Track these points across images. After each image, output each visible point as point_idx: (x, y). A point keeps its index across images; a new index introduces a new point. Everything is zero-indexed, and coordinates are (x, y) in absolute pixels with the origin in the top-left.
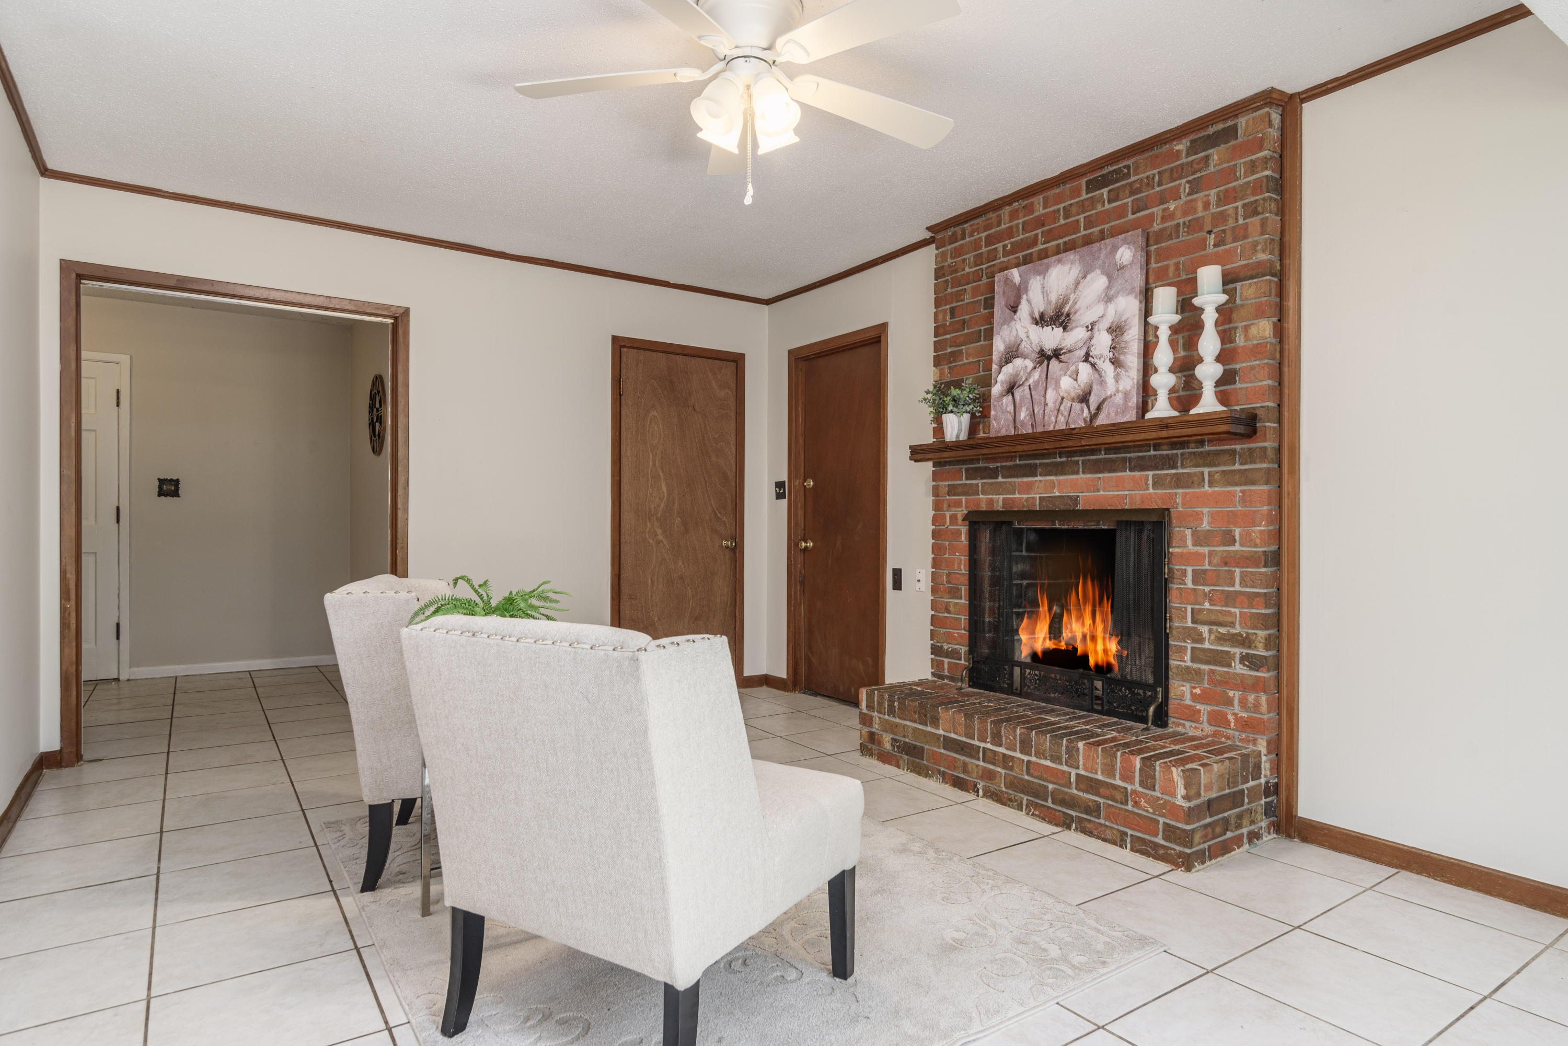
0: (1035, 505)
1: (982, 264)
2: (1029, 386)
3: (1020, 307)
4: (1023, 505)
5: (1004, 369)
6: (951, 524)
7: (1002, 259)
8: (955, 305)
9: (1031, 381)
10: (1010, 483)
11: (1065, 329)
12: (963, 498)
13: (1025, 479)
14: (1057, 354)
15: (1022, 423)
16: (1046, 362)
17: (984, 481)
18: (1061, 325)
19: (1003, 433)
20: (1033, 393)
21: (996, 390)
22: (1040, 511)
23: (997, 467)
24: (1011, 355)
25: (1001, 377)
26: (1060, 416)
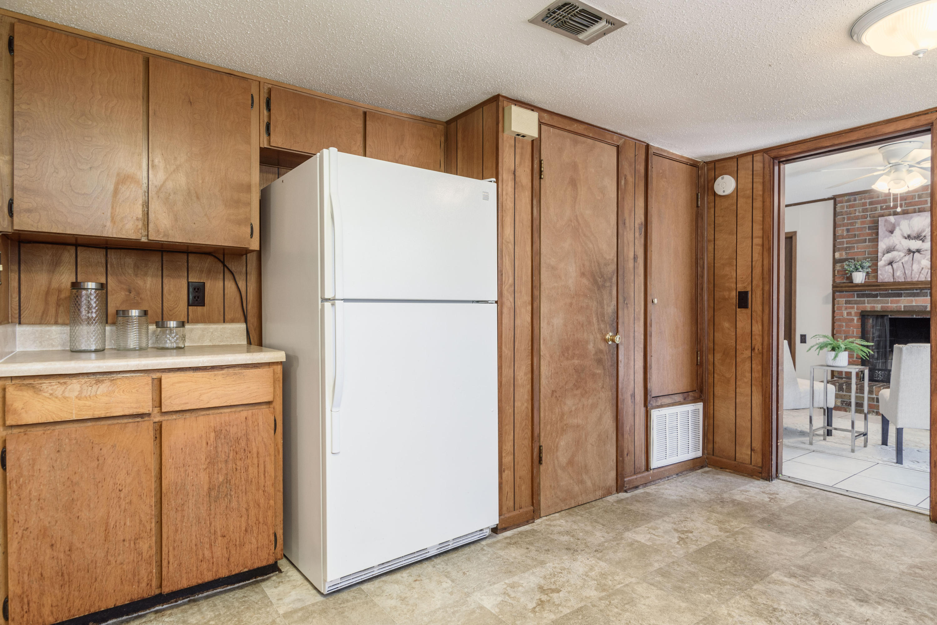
0: (901, 309)
1: (867, 212)
2: (902, 263)
3: (895, 232)
4: (894, 309)
5: (886, 255)
6: (847, 315)
7: (880, 211)
8: (849, 227)
9: (903, 261)
10: (886, 300)
11: (923, 241)
12: (855, 306)
13: (895, 298)
14: (918, 251)
15: (898, 277)
16: (912, 254)
17: (869, 299)
18: (921, 240)
19: (886, 280)
20: (904, 265)
21: (880, 264)
22: (904, 311)
23: (877, 294)
24: (889, 251)
25: (883, 259)
26: (921, 275)
